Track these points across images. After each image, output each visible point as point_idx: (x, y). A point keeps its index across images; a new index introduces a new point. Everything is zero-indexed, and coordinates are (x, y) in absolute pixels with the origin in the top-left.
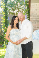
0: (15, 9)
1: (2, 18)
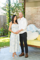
0: (15, 12)
1: (7, 16)
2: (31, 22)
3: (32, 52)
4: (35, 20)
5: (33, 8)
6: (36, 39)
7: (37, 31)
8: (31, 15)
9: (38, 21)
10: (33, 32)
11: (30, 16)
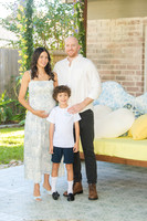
0: (49, 36)
1: (21, 53)
2: (108, 72)
3: (110, 182)
4: (121, 67)
5: (113, 21)
6: (127, 134)
7: (128, 106)
8: (108, 47)
9: (134, 68)
10: (113, 110)
11: (104, 51)
